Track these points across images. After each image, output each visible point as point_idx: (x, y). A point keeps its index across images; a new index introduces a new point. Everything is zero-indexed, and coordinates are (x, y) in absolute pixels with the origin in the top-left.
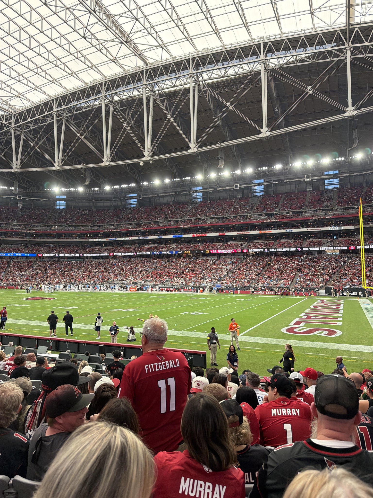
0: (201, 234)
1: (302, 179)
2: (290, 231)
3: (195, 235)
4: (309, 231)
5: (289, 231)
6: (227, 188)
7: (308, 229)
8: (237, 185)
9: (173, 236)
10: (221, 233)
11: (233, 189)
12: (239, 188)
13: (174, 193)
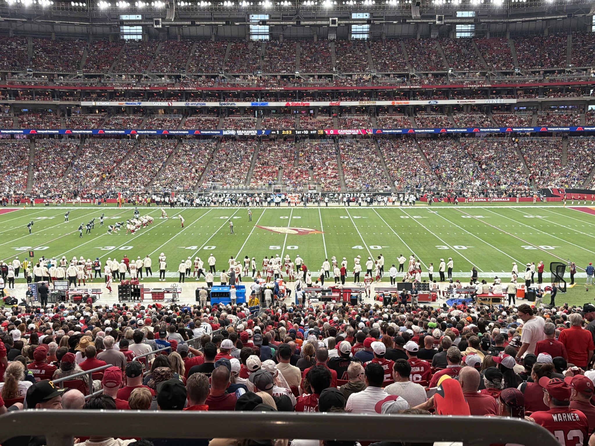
0: (300, 103)
1: (432, 21)
2: (435, 103)
3: (290, 103)
4: (459, 103)
5: (433, 102)
6: (319, 23)
7: (459, 101)
8: (335, 20)
9: (252, 104)
10: (333, 102)
11: (328, 25)
12: (339, 25)
13: (224, 23)
